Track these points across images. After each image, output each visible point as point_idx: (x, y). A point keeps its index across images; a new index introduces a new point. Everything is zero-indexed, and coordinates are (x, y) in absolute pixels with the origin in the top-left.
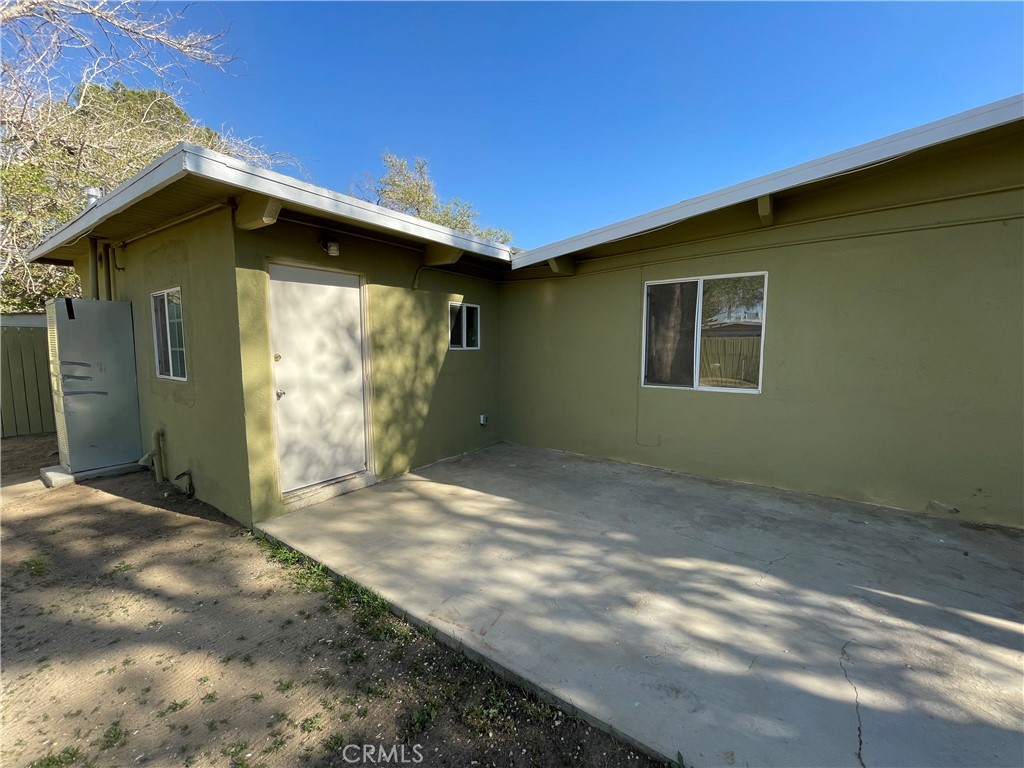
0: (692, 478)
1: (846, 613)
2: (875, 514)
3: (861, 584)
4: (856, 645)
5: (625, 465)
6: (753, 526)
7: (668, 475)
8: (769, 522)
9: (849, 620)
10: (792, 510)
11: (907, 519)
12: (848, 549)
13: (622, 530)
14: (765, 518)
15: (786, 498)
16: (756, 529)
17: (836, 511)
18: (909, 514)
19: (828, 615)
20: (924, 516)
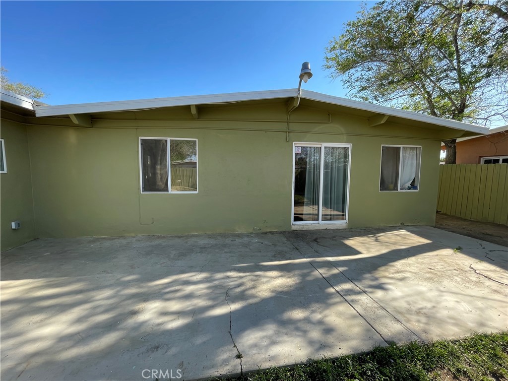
0: (171, 237)
1: (228, 277)
2: (239, 236)
3: (234, 264)
4: (231, 289)
5: (134, 237)
6: (197, 253)
7: (159, 237)
8: (203, 249)
9: (229, 280)
10: (212, 242)
11: (248, 235)
12: (230, 252)
13: (130, 274)
14: (201, 248)
15: (210, 237)
16: (198, 254)
17: (227, 238)
18: (248, 233)
19: (223, 281)
20: (252, 233)
